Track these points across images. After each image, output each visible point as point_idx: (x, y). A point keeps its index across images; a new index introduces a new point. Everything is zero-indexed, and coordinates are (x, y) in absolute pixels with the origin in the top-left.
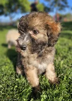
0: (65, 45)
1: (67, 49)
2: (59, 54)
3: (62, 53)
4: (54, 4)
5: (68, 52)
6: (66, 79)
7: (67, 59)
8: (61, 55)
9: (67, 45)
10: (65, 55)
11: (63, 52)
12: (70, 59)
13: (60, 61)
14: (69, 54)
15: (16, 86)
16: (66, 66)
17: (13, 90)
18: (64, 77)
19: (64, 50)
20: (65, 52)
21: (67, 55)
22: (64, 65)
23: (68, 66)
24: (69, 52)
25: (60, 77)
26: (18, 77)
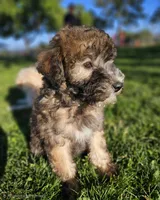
0: (134, 95)
1: (137, 104)
2: (120, 114)
3: (126, 113)
4: (115, 12)
5: (139, 111)
6: (133, 166)
7: (137, 125)
8: (125, 116)
9: (138, 95)
10: (133, 115)
11: (129, 110)
12: (143, 125)
13: (121, 130)
14: (141, 115)
15: (30, 179)
16: (134, 139)
17: (22, 187)
18: (127, 162)
19: (132, 106)
20: (133, 109)
21: (137, 116)
22: (131, 138)
23: (138, 138)
24: (143, 110)
25: (121, 162)
26: (33, 159)
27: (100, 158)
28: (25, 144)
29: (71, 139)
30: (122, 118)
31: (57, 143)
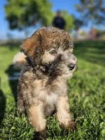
0: (97, 74)
1: (98, 81)
2: (85, 87)
3: (89, 87)
5: (98, 86)
7: (95, 96)
8: (88, 89)
9: (99, 75)
10: (93, 89)
11: (91, 85)
12: (100, 96)
13: (84, 99)
14: (100, 89)
15: (13, 128)
16: (91, 106)
17: (8, 133)
19: (94, 82)
20: (94, 85)
21: (97, 90)
22: (89, 104)
23: (94, 106)
24: (101, 86)
26: (19, 115)
27: (64, 117)
28: (14, 104)
29: (43, 101)
30: (86, 90)
31: (34, 103)
